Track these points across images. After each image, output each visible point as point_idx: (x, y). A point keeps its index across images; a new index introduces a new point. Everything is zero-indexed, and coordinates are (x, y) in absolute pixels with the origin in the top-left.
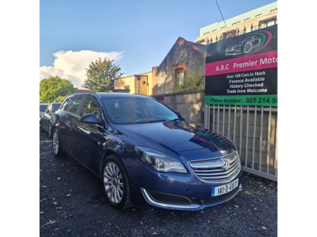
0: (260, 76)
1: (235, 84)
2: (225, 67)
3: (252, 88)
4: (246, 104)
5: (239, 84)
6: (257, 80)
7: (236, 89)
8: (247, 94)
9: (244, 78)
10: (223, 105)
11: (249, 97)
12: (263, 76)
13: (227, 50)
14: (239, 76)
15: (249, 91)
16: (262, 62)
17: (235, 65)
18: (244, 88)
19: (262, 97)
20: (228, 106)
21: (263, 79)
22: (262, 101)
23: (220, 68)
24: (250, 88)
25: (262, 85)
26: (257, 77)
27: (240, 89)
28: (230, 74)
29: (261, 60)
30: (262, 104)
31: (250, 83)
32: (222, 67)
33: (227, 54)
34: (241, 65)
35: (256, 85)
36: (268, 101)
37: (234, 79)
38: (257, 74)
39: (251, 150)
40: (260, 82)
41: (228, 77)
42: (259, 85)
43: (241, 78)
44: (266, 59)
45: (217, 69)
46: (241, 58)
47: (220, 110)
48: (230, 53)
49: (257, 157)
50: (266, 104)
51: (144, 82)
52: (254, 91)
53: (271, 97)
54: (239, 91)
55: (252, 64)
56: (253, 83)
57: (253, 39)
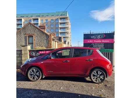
1: (95, 46)
5: (96, 46)
9: (98, 45)
12: (103, 45)
13: (92, 37)
14: (96, 44)
16: (103, 41)
17: (95, 41)
18: (98, 47)
19: (103, 49)
25: (103, 47)
26: (101, 45)
28: (93, 43)
30: (103, 51)
32: (90, 41)
34: (97, 41)
37: (95, 45)
43: (97, 45)
45: (88, 41)
46: (97, 39)
50: (105, 51)
53: (106, 50)
55: (100, 41)
56: (101, 46)
57: (100, 35)
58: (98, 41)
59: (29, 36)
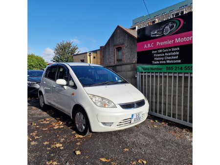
0: (175, 51)
1: (158, 57)
2: (151, 45)
3: (170, 60)
4: (166, 71)
5: (160, 57)
6: (173, 54)
7: (159, 61)
8: (166, 64)
9: (164, 53)
10: (149, 73)
11: (168, 66)
12: (177, 51)
13: (152, 33)
14: (160, 51)
15: (168, 62)
17: (158, 43)
18: (164, 60)
19: (177, 66)
20: (153, 73)
21: (178, 53)
22: (177, 69)
23: (147, 46)
24: (168, 60)
25: (177, 57)
26: (173, 52)
27: (161, 60)
28: (154, 50)
29: (176, 39)
30: (177, 71)
31: (169, 56)
32: (149, 45)
33: (152, 36)
34: (162, 44)
35: (173, 58)
36: (181, 69)
37: (157, 53)
38: (173, 49)
39: (170, 104)
40: (176, 55)
41: (153, 52)
42: (175, 58)
43: (162, 53)
44: (179, 39)
45: (145, 46)
46: (162, 37)
47: (148, 76)
48: (154, 34)
49: (174, 109)
50: (180, 71)
51: (94, 57)
52: (172, 62)
53: (183, 66)
54: (161, 62)
55: (170, 42)
56: (171, 56)
57: (170, 25)
58: (166, 43)
59: (119, 49)
